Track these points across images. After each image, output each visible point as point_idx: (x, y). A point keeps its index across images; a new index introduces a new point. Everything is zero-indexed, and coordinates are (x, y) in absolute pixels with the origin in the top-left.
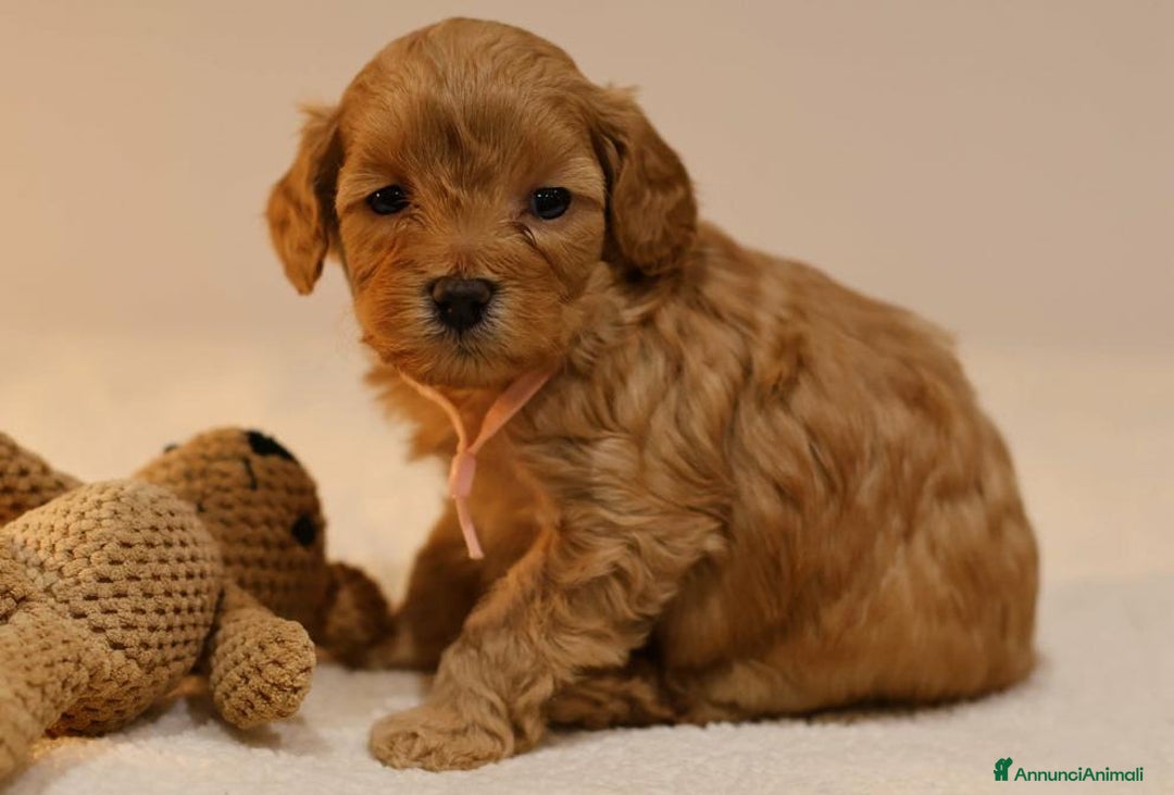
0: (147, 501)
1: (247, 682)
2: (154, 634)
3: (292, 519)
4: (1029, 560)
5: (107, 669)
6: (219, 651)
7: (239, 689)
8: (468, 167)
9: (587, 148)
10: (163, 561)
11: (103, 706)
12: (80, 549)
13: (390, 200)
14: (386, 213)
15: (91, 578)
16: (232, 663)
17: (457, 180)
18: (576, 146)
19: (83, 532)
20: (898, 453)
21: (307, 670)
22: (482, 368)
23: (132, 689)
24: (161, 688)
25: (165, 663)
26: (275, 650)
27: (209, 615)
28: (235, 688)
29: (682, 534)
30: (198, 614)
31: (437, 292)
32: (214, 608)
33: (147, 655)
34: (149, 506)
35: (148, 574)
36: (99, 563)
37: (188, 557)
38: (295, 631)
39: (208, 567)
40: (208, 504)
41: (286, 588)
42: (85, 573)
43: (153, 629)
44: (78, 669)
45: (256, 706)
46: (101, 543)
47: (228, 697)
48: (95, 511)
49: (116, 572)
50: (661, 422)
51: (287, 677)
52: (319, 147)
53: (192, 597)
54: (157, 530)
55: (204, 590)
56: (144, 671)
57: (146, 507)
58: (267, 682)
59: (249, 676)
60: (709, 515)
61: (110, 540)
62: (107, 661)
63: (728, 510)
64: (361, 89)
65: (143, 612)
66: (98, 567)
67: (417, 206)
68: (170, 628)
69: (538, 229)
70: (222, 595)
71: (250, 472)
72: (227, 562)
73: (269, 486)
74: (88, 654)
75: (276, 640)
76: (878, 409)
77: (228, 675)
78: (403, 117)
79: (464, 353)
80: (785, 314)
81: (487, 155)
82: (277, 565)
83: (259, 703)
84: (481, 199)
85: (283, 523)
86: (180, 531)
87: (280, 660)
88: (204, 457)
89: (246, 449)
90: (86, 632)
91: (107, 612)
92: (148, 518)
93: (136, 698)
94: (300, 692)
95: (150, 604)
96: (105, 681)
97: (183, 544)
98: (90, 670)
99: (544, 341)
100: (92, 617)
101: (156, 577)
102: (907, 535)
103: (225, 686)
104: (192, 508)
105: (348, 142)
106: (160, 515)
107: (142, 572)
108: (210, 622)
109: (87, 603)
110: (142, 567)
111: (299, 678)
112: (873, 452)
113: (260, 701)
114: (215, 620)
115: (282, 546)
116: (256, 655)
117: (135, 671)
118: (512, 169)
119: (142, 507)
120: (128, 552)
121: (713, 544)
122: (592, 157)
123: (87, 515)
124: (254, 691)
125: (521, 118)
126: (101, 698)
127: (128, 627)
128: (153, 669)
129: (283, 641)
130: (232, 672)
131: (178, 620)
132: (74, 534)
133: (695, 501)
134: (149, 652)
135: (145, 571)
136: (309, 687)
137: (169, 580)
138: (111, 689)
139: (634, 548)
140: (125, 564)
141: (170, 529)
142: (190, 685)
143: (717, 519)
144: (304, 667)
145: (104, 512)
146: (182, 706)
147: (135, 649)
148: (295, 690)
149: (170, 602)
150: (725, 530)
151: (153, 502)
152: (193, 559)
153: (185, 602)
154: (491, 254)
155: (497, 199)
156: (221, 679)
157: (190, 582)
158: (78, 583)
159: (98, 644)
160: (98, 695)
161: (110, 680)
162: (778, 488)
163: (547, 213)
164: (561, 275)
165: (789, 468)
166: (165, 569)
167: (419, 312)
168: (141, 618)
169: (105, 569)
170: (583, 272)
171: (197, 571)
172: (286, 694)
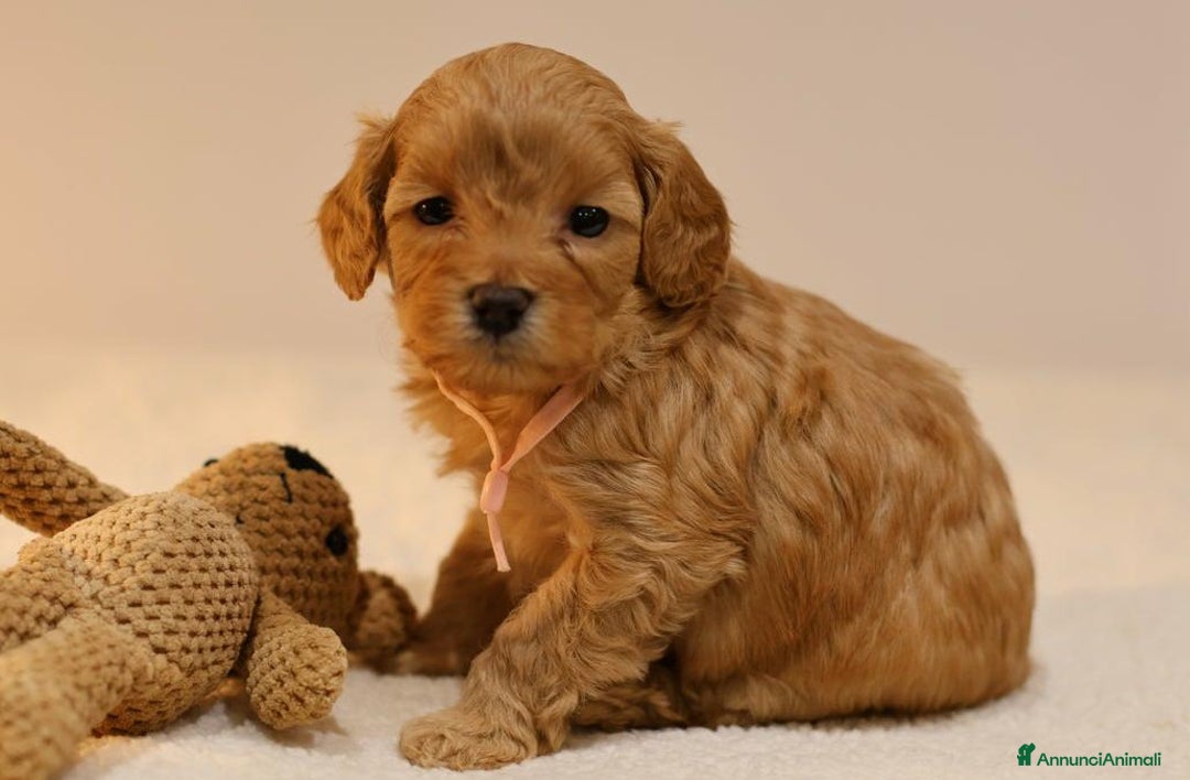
0: (189, 514)
1: (282, 685)
2: (195, 639)
3: (325, 531)
4: (1026, 578)
5: (150, 672)
6: (255, 656)
7: (275, 692)
8: (513, 181)
9: (629, 174)
10: (203, 570)
11: (146, 707)
12: (125, 559)
13: (436, 211)
14: (432, 223)
15: (135, 585)
16: (268, 667)
17: (502, 194)
18: (618, 171)
19: (128, 542)
20: (910, 483)
21: (339, 674)
22: (517, 374)
23: (174, 691)
24: (200, 691)
25: (205, 667)
26: (309, 655)
27: (247, 622)
28: (271, 691)
29: (705, 558)
30: (236, 620)
31: (477, 299)
32: (251, 615)
33: (188, 659)
34: (191, 518)
35: (190, 582)
36: (144, 572)
37: (227, 567)
38: (328, 637)
39: (245, 575)
40: (245, 515)
41: (320, 596)
42: (130, 581)
43: (193, 634)
44: (122, 671)
45: (291, 708)
46: (145, 553)
47: (264, 699)
48: (140, 522)
49: (159, 580)
50: (689, 449)
51: (320, 681)
52: (374, 157)
53: (231, 604)
54: (198, 540)
55: (242, 598)
56: (185, 674)
57: (188, 519)
58: (301, 685)
59: (284, 679)
60: (731, 539)
61: (153, 550)
62: (150, 664)
63: (749, 535)
64: (417, 103)
65: (184, 618)
66: (142, 576)
67: (462, 218)
68: (209, 634)
69: (577, 245)
70: (258, 602)
71: (286, 485)
72: (263, 571)
73: (304, 499)
74: (132, 658)
75: (310, 645)
76: (892, 441)
77: (264, 678)
78: (455, 132)
79: (499, 359)
80: (806, 348)
81: (530, 171)
82: (310, 574)
83: (294, 706)
84: (523, 212)
85: (317, 534)
86: (220, 542)
87: (314, 665)
88: (242, 470)
89: (282, 463)
90: (130, 637)
91: (151, 618)
92: (189, 529)
93: (177, 700)
94: (333, 695)
95: (191, 611)
96: (148, 683)
97: (223, 554)
98: (134, 673)
99: (577, 352)
100: (135, 623)
101: (197, 586)
102: (916, 561)
103: (261, 688)
104: (231, 520)
105: (401, 153)
106: (201, 527)
107: (184, 581)
108: (247, 628)
109: (131, 609)
110: (184, 576)
111: (331, 681)
112: (886, 483)
113: (294, 703)
114: (252, 625)
115: (316, 555)
116: (291, 660)
117: (177, 675)
118: (556, 186)
119: (184, 519)
120: (171, 561)
121: (734, 568)
122: (632, 183)
123: (131, 526)
124: (289, 694)
125: (567, 139)
126: (144, 700)
127: (169, 632)
128: (192, 672)
129: (317, 647)
130: (268, 676)
131: (217, 626)
132: (120, 545)
133: (718, 527)
134: (190, 656)
135: (186, 579)
136: (341, 690)
137: (209, 588)
138: (152, 692)
139: (659, 572)
140: (168, 573)
141: (210, 539)
142: (227, 688)
143: (738, 544)
144: (336, 671)
145: (148, 524)
146: (220, 707)
147: (176, 654)
148: (328, 693)
149: (210, 609)
150: (746, 555)
151: (194, 514)
152: (232, 568)
153: (224, 609)
154: (532, 265)
155: (540, 214)
156: (257, 682)
157: (229, 590)
158: (123, 590)
159: (142, 649)
160: (142, 697)
161: (153, 683)
162: (798, 514)
163: (584, 231)
164: (596, 291)
165: (810, 496)
166: (206, 578)
167: (459, 317)
168: (182, 624)
169: (149, 577)
170: (618, 291)
171: (236, 580)
172: (319, 697)
